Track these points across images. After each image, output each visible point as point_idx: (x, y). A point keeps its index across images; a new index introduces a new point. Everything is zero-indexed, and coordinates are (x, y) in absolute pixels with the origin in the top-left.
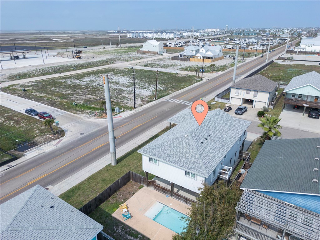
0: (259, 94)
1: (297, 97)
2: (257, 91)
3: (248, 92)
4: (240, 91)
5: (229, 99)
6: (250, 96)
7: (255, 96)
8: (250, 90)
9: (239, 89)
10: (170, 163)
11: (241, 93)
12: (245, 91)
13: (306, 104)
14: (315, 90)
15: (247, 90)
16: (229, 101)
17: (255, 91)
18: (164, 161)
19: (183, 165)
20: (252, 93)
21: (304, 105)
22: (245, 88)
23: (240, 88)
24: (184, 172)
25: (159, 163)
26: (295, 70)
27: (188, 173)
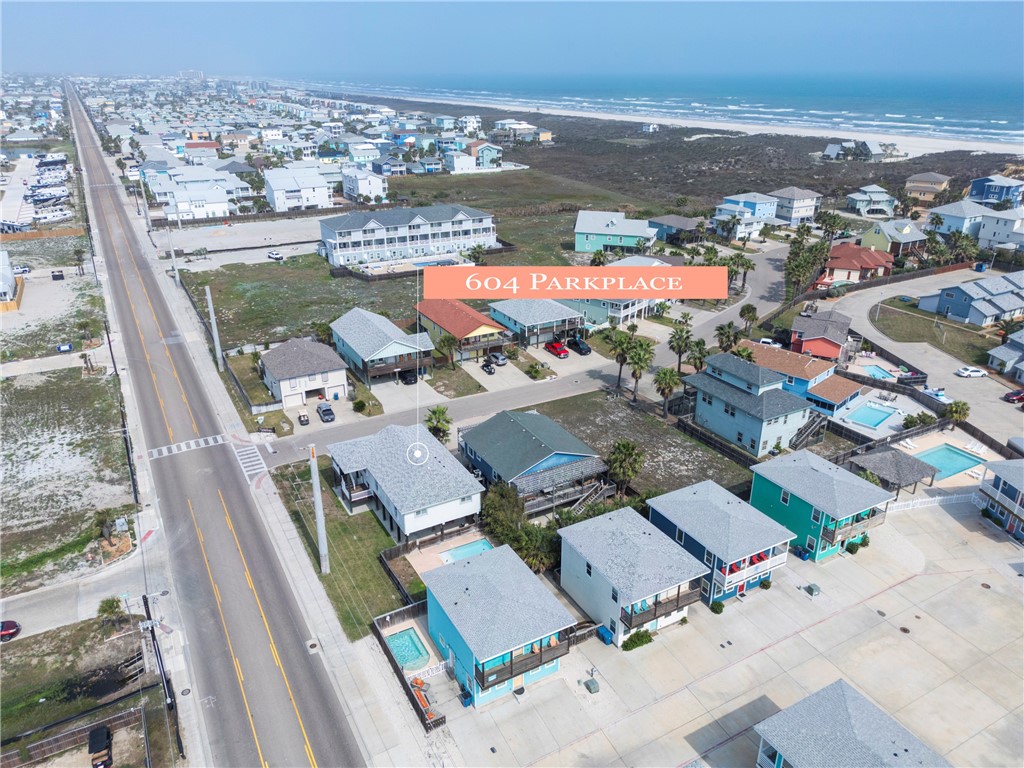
0: (331, 375)
2: (326, 372)
3: (312, 377)
4: (298, 380)
5: (281, 401)
6: (316, 383)
7: (325, 380)
8: (315, 374)
9: (295, 378)
11: (300, 384)
12: (307, 378)
14: (403, 346)
15: (309, 375)
16: (281, 404)
19: (459, 494)
20: (319, 377)
21: (396, 369)
22: (305, 374)
23: (295, 375)
24: (459, 501)
25: (429, 510)
26: (254, 289)
27: (463, 499)
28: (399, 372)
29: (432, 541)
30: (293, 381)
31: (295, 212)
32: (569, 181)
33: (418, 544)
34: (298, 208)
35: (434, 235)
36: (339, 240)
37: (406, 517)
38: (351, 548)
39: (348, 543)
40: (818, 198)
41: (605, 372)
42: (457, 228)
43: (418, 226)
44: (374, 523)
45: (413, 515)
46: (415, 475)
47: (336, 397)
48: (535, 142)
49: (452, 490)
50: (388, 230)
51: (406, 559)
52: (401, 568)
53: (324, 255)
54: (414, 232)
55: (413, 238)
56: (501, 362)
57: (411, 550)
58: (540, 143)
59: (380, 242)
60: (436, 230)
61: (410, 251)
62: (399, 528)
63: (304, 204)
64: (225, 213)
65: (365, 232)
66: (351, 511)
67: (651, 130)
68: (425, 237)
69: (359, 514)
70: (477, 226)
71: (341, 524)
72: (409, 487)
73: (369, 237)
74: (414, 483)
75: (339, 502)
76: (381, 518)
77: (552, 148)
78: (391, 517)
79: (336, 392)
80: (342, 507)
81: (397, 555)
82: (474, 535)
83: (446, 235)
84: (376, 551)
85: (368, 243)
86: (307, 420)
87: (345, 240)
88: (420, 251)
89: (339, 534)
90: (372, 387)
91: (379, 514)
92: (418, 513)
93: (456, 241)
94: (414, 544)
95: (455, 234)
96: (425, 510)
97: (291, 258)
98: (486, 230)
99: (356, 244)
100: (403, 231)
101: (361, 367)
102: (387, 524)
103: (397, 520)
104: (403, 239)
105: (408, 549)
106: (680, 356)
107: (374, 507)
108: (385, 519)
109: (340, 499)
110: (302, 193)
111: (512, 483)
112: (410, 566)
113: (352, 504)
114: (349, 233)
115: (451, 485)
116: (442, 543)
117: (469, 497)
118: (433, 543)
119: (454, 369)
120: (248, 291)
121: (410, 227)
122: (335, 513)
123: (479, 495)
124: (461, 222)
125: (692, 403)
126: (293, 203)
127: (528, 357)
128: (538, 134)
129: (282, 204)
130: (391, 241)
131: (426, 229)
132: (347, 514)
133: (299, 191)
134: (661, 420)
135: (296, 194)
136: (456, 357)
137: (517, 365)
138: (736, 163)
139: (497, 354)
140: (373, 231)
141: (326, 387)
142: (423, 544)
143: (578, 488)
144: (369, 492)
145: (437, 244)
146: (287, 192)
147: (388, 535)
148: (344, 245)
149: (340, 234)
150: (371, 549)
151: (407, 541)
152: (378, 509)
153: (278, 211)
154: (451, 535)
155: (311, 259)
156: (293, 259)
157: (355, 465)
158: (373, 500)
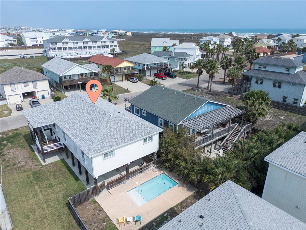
0: (39, 84)
1: (68, 78)
2: (36, 81)
3: (25, 84)
4: (16, 86)
5: (5, 99)
6: (30, 88)
7: (35, 86)
8: (27, 82)
9: (14, 84)
10: (132, 141)
11: (18, 88)
12: (22, 85)
13: (80, 81)
14: (82, 68)
15: (24, 83)
16: (6, 101)
17: (33, 81)
18: (125, 144)
19: (142, 135)
20: (31, 84)
21: (79, 83)
22: (20, 82)
23: (14, 82)
24: (142, 142)
25: (116, 151)
26: (9, 64)
27: (146, 140)
28: (81, 84)
29: (119, 181)
30: (12, 86)
31: (34, 47)
32: (140, 42)
33: (106, 184)
34: (36, 45)
35: (94, 47)
36: (51, 46)
37: (94, 160)
38: (41, 196)
39: (38, 191)
40: (232, 38)
41: (187, 83)
42: (103, 44)
43: (87, 42)
44: (65, 169)
45: (101, 157)
46: (100, 122)
47: (43, 97)
48: (126, 35)
49: (136, 132)
50: (73, 43)
51: (95, 202)
52: (91, 212)
53: (45, 56)
54: (85, 45)
55: (85, 48)
56: (135, 80)
57: (100, 191)
58: (127, 35)
59: (70, 48)
60: (95, 44)
61: (84, 53)
62: (87, 172)
63: (38, 43)
64: (3, 46)
65: (63, 43)
66: (44, 161)
67: (162, 34)
68: (90, 47)
69: (51, 163)
70: (112, 44)
71: (34, 173)
72: (95, 131)
73: (65, 46)
74: (99, 128)
75: (35, 155)
76: (71, 165)
77: (132, 37)
78: (79, 163)
79: (43, 94)
80: (37, 159)
81: (87, 199)
82: (153, 171)
83: (99, 47)
84: (66, 196)
85: (65, 48)
86: (22, 107)
87: (54, 47)
88: (88, 53)
89: (31, 182)
90: (65, 93)
91: (69, 161)
92: (106, 155)
93: (103, 50)
94: (103, 186)
95: (103, 47)
96: (113, 152)
97: (30, 57)
98: (115, 46)
99: (60, 49)
100: (80, 44)
101: (59, 82)
102: (76, 170)
103: (85, 164)
104: (81, 48)
105: (96, 191)
106: (225, 71)
107: (64, 156)
108: (74, 165)
109: (36, 153)
110: (38, 39)
111: (181, 125)
112: (101, 210)
113: (46, 155)
114: (56, 43)
115: (133, 127)
116: (128, 181)
117: (151, 138)
118: (120, 182)
119: (111, 84)
120: (6, 65)
121: (83, 43)
122: (30, 164)
123: (157, 136)
124: (105, 42)
125: (249, 86)
126: (35, 43)
127: (147, 79)
128: (127, 33)
129: (29, 43)
130: (75, 48)
131: (90, 44)
132: (41, 165)
133: (36, 38)
134: (230, 98)
135: (35, 39)
136: (112, 79)
137: (143, 82)
138: (194, 38)
139: (133, 77)
140: (67, 43)
141: (36, 90)
142: (111, 184)
143: (222, 129)
144: (60, 145)
145: (95, 51)
146: (31, 38)
147: (77, 179)
148: (54, 49)
149: (52, 43)
150: (61, 195)
151: (96, 183)
152: (68, 157)
153: (27, 46)
154: (134, 173)
155: (40, 57)
156: (31, 57)
157: (43, 120)
158: (64, 150)
